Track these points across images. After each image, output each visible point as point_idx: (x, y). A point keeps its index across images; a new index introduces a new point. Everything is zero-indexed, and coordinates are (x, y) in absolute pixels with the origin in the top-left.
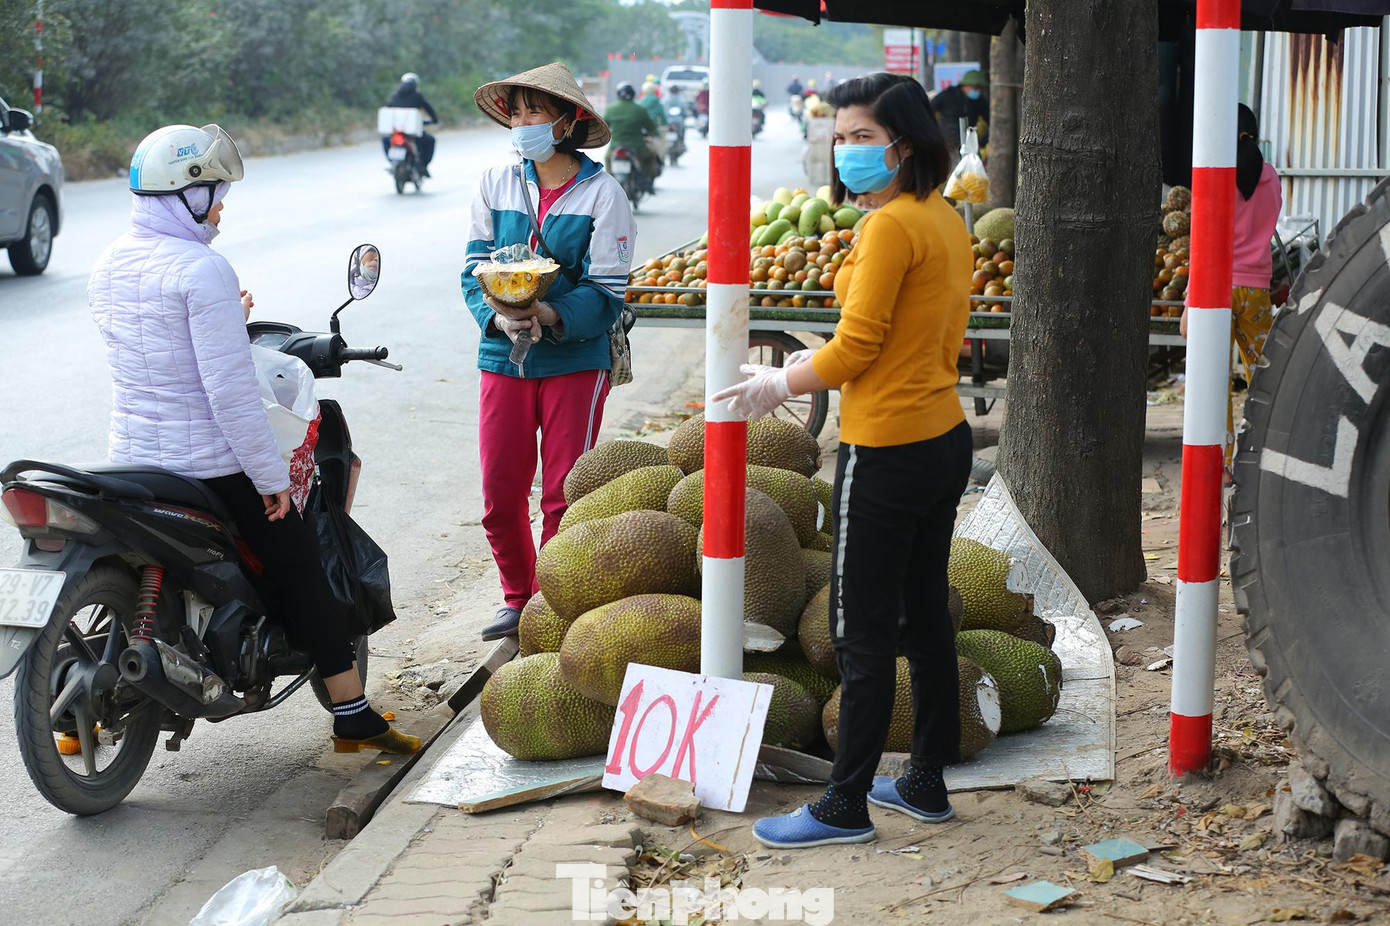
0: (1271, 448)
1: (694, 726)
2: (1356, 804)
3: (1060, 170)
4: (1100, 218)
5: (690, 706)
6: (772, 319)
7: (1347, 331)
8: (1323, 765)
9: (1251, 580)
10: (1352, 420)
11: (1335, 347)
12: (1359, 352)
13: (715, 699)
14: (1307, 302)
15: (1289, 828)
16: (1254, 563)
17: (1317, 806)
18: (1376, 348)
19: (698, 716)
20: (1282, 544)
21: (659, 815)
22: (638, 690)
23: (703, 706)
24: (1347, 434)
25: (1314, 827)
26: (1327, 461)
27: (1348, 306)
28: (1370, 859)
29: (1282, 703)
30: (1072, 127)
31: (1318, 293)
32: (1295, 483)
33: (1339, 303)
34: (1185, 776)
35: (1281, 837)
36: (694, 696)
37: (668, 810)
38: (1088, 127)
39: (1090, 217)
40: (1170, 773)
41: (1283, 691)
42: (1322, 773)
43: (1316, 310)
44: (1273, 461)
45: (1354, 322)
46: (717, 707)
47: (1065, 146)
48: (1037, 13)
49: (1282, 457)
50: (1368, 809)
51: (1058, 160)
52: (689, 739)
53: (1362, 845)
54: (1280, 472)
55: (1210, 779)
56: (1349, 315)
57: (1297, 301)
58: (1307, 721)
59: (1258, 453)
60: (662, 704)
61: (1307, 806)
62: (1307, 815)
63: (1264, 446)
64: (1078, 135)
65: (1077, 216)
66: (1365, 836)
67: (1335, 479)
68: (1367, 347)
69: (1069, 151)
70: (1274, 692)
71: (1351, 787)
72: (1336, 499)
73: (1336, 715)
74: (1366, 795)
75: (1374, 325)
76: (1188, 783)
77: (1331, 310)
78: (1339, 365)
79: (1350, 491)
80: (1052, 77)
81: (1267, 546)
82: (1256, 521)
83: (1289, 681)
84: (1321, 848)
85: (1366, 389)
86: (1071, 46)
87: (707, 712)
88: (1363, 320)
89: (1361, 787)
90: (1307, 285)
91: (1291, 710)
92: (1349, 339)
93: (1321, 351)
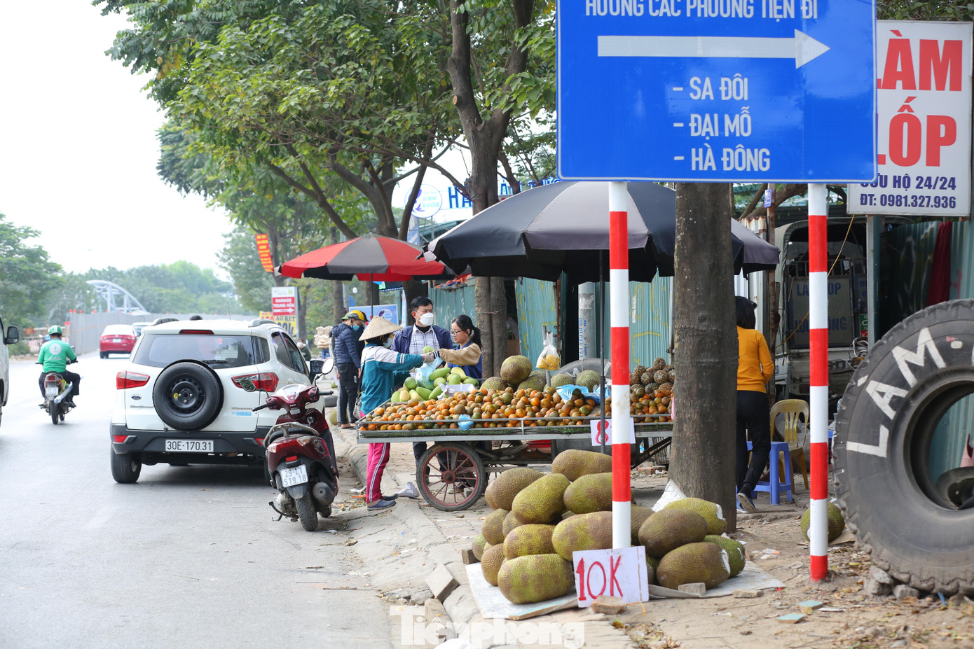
0: (851, 441)
1: (613, 572)
2: (904, 577)
3: (698, 339)
4: (717, 360)
5: (609, 563)
6: (457, 435)
7: (881, 391)
8: (887, 564)
9: (846, 495)
10: (886, 426)
11: (877, 399)
12: (887, 399)
13: (620, 557)
14: (861, 381)
15: (875, 591)
16: (847, 488)
17: (887, 580)
18: (894, 397)
19: (614, 566)
20: (860, 479)
21: (608, 611)
22: (582, 562)
23: (615, 562)
24: (884, 433)
25: (886, 590)
26: (876, 443)
27: (881, 381)
28: (912, 598)
29: (866, 542)
30: (702, 320)
31: (866, 377)
32: (864, 454)
33: (876, 380)
34: (820, 581)
35: (872, 596)
36: (609, 559)
37: (613, 608)
38: (710, 319)
39: (712, 360)
40: (813, 581)
41: (866, 538)
42: (887, 568)
43: (866, 384)
44: (852, 446)
45: (884, 387)
46: (622, 561)
47: (700, 329)
48: (683, 268)
49: (856, 444)
50: (910, 579)
51: (697, 335)
52: (613, 577)
53: (908, 593)
54: (856, 450)
55: (830, 581)
56: (881, 384)
57: (857, 382)
58: (879, 547)
59: (845, 444)
60: (595, 566)
61: (883, 581)
62: (882, 585)
63: (847, 440)
64: (706, 323)
65: (707, 360)
66: (910, 589)
67: (881, 451)
68: (890, 397)
69: (702, 331)
70: (862, 538)
71: (902, 571)
72: (882, 459)
73: (892, 543)
74: (908, 573)
75: (893, 388)
76: (821, 584)
77: (873, 384)
78: (879, 405)
79: (887, 455)
80: (692, 297)
81: (853, 481)
82: (846, 471)
83: (869, 533)
84: (890, 597)
85: (891, 414)
86: (700, 283)
87: (617, 564)
88: (888, 386)
89: (906, 570)
90: (860, 375)
91: (871, 545)
92: (882, 394)
93: (869, 400)
